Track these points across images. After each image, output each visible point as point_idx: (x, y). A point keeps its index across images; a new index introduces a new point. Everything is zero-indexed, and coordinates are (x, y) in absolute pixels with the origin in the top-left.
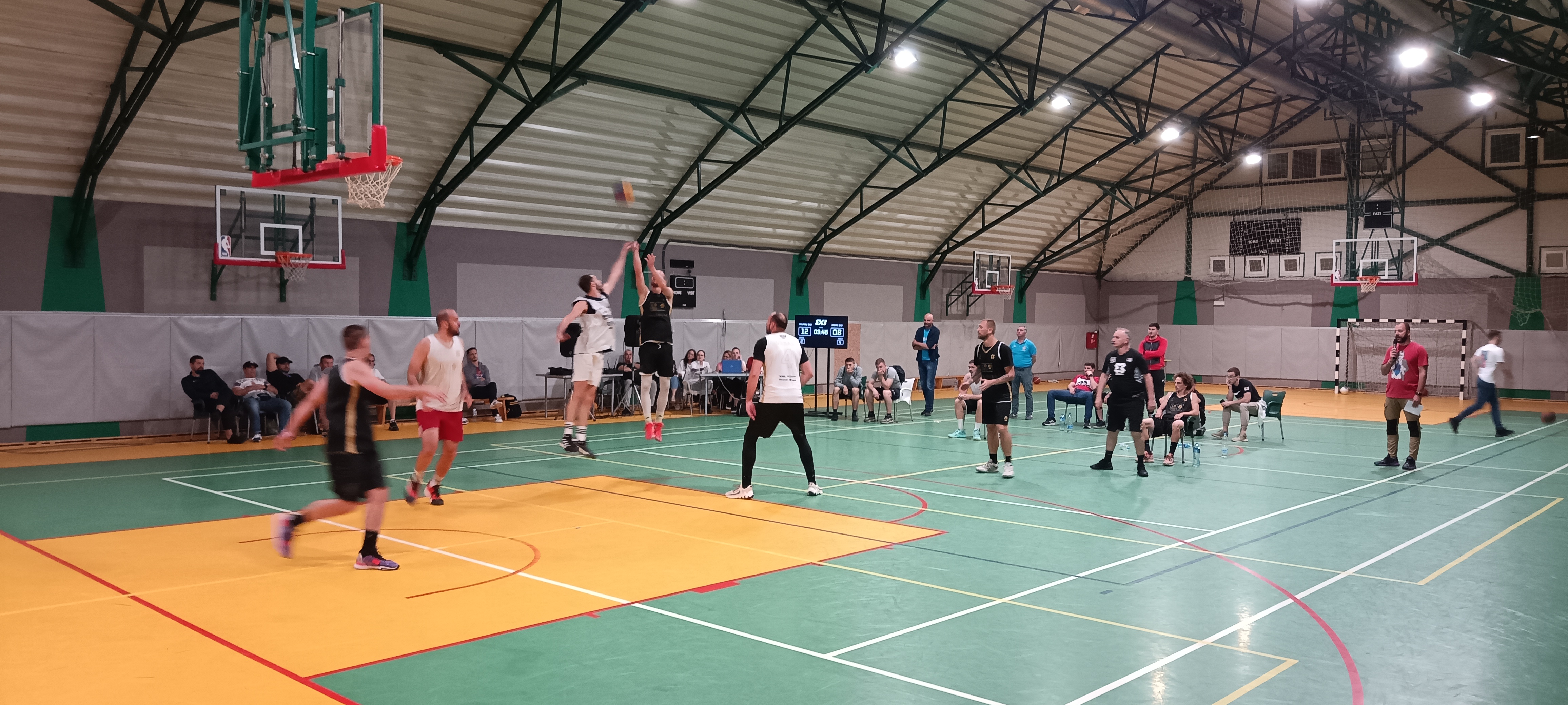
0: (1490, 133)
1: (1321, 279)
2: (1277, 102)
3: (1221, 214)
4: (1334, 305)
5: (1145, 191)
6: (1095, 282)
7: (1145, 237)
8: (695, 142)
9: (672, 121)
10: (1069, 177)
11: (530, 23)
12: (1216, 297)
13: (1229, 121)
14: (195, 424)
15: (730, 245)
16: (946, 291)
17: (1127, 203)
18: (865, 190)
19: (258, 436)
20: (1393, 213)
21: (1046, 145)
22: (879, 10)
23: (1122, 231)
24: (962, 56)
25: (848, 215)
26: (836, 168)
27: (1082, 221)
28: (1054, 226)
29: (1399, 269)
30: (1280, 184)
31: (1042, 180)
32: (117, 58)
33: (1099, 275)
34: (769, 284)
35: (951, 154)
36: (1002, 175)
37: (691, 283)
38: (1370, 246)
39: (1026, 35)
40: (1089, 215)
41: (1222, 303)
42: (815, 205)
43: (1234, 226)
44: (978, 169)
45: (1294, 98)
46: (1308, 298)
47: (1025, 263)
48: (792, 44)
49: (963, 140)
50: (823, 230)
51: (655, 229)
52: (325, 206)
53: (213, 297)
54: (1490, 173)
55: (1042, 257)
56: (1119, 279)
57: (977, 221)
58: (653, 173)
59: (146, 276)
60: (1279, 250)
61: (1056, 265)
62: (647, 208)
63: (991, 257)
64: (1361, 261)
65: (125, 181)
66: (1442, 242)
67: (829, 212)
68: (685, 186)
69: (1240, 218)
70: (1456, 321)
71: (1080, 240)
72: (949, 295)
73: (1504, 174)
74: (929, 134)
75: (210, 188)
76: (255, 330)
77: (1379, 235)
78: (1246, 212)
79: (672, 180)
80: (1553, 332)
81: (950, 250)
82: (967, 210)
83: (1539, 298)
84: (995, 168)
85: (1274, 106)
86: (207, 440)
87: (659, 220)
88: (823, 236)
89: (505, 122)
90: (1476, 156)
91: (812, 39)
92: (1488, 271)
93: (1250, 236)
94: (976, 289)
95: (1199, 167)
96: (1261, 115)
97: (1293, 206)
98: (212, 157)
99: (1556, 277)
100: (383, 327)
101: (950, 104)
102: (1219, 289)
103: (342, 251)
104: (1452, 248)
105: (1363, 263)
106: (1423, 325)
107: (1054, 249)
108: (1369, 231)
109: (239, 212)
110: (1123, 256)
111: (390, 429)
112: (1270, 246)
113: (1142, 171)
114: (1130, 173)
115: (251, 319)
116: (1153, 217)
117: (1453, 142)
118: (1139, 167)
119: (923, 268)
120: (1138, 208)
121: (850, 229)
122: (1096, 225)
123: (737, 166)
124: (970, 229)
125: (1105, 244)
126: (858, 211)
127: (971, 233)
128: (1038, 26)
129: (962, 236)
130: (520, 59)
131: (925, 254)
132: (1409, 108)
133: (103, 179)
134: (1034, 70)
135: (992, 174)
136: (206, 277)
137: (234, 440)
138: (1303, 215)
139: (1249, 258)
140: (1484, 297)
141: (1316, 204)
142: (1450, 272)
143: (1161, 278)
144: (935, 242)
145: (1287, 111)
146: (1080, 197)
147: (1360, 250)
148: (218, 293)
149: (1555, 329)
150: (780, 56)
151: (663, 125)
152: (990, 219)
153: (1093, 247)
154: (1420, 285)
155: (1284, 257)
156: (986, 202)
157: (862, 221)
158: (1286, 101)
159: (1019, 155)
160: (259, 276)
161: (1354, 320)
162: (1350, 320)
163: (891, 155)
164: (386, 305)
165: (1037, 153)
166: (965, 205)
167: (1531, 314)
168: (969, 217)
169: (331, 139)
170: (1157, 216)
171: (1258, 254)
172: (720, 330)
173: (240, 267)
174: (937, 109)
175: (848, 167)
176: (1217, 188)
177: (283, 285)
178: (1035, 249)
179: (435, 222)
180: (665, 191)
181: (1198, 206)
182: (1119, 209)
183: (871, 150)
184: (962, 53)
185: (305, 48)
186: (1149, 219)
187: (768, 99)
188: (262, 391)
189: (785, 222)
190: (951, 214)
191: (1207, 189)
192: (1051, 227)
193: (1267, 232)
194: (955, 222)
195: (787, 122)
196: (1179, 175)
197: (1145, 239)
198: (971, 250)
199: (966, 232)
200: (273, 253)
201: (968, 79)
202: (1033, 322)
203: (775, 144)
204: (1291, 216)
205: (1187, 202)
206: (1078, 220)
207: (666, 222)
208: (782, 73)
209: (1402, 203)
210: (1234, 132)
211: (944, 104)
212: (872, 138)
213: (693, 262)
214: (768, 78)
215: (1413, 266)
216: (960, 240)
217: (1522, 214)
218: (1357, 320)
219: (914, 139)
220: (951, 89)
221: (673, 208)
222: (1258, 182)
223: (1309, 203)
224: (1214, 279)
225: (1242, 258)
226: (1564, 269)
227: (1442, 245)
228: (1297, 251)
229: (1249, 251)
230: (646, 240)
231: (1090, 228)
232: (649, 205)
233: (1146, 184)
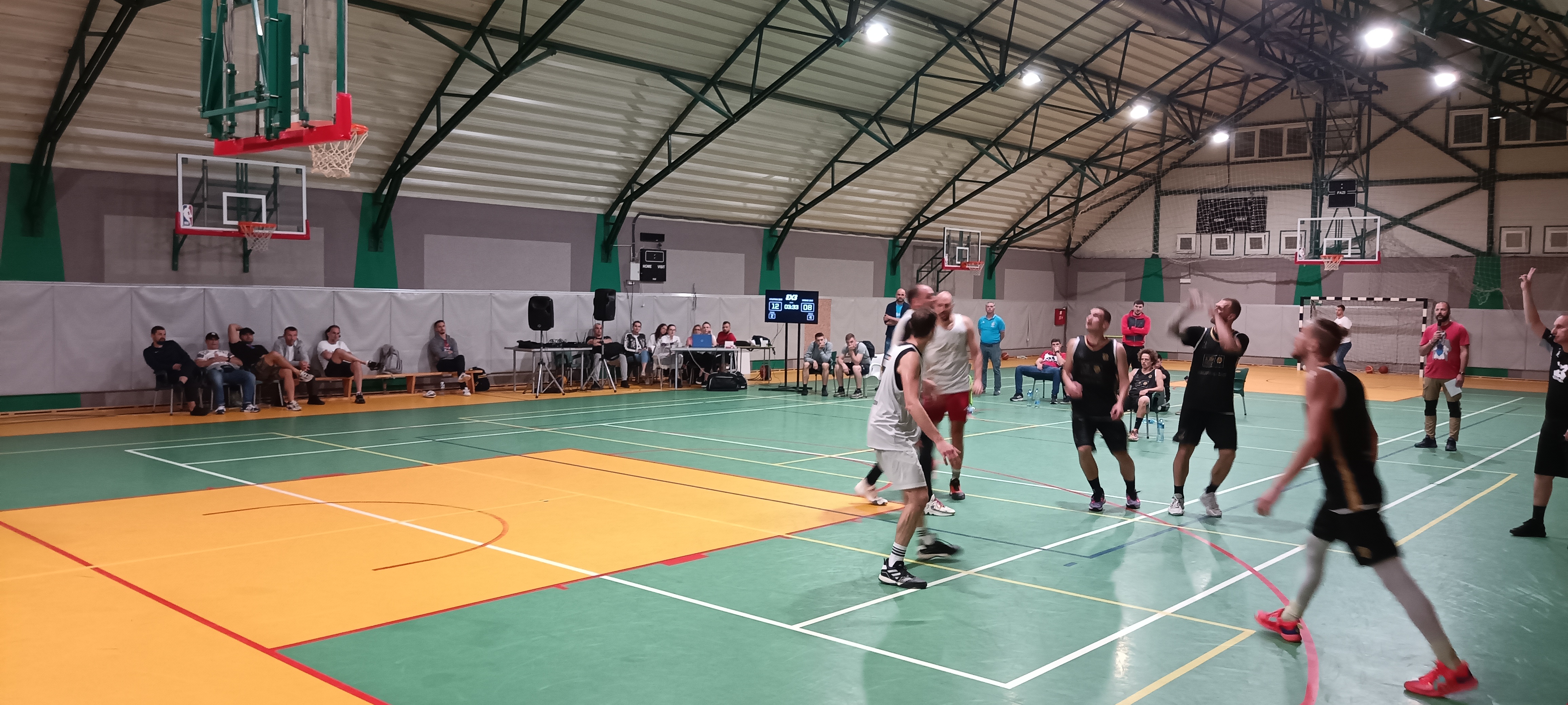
0: (1454, 114)
1: (1286, 257)
2: (1245, 80)
3: (1189, 192)
4: (1298, 283)
5: (1114, 169)
6: (1064, 259)
7: (1113, 214)
8: (666, 114)
9: (642, 93)
10: (1039, 153)
12: (1182, 274)
13: (1197, 99)
14: (157, 396)
15: (700, 219)
16: (917, 266)
17: (1096, 181)
18: (836, 165)
19: (221, 408)
21: (1017, 121)
23: (1091, 208)
24: (932, 30)
25: (819, 189)
26: (808, 142)
27: (1051, 198)
28: (1024, 203)
29: (1362, 247)
30: (1247, 162)
31: (1013, 157)
32: (74, 23)
33: (1068, 252)
34: (739, 259)
35: (923, 129)
36: (973, 151)
37: (661, 257)
38: (1334, 225)
39: (996, 12)
40: (1059, 192)
41: (1188, 281)
42: (786, 179)
43: (1201, 204)
44: (950, 145)
45: (1262, 77)
46: (1273, 276)
47: (995, 239)
48: (763, 17)
49: (933, 116)
50: (795, 205)
51: (625, 201)
52: (289, 175)
53: (175, 267)
54: (1454, 153)
55: (1012, 233)
56: (1087, 256)
57: (948, 197)
58: (622, 145)
59: (107, 246)
60: (1245, 228)
61: (1025, 242)
62: (617, 180)
63: (961, 233)
64: (1325, 240)
65: (85, 148)
66: (1405, 221)
67: (800, 187)
68: (655, 159)
69: (1207, 196)
70: (1417, 300)
71: (1049, 217)
72: (919, 271)
73: (1467, 154)
74: (900, 109)
75: (170, 156)
76: (218, 301)
77: (1343, 213)
78: (1213, 191)
79: (642, 152)
80: (1511, 311)
81: (921, 226)
82: (938, 186)
83: (1499, 277)
84: (965, 144)
85: (1242, 85)
86: (169, 412)
87: (629, 193)
88: (794, 210)
89: (473, 92)
90: (1440, 136)
91: (784, 11)
92: (1450, 250)
93: (1217, 214)
94: (946, 265)
95: (1168, 145)
96: (1230, 93)
97: (1259, 184)
98: (174, 124)
100: (349, 299)
101: (922, 79)
102: (1185, 266)
103: (306, 220)
104: (1415, 228)
105: (1327, 241)
106: (1385, 303)
107: (1024, 225)
108: (1333, 210)
109: (201, 181)
110: (1092, 233)
111: (356, 402)
112: (1236, 224)
113: (1111, 148)
114: (1100, 151)
115: (214, 289)
116: (1122, 195)
117: (1417, 122)
118: (1108, 144)
119: (894, 243)
120: (1107, 185)
121: (821, 204)
122: (1065, 202)
123: (707, 139)
124: (941, 205)
125: (1074, 220)
126: (829, 186)
127: (941, 209)
129: (932, 212)
130: (488, 28)
131: (896, 230)
132: (1374, 88)
133: (62, 146)
134: (1006, 46)
135: (963, 150)
136: (167, 247)
137: (197, 412)
138: (1268, 194)
139: (1215, 237)
140: (1445, 277)
141: (1281, 183)
142: (1412, 251)
143: (1129, 255)
144: (906, 218)
145: (1255, 90)
146: (1050, 173)
147: (1324, 229)
148: (180, 264)
149: (1513, 308)
150: (751, 29)
151: (633, 97)
152: (960, 195)
153: (1062, 224)
154: (1382, 264)
155: (1250, 236)
156: (957, 178)
157: (833, 196)
158: (1254, 79)
159: (990, 132)
160: (221, 247)
161: (1317, 298)
162: (1313, 298)
163: (862, 130)
164: (351, 276)
165: (1008, 130)
166: (936, 181)
167: (1491, 293)
168: (940, 193)
169: (295, 106)
170: (1125, 193)
171: (1224, 232)
172: (690, 305)
173: (202, 236)
174: (908, 84)
175: (819, 141)
176: (1185, 166)
177: (246, 255)
178: (1006, 225)
179: (401, 193)
180: (635, 163)
181: (1166, 184)
182: (1089, 187)
183: (842, 125)
184: (934, 27)
185: (268, 14)
186: (1118, 196)
187: (739, 72)
188: (226, 363)
189: (755, 196)
190: (922, 190)
191: (1175, 167)
192: (1021, 204)
193: (1233, 211)
194: (926, 198)
195: (758, 96)
196: (1148, 152)
197: (1113, 216)
198: (942, 226)
199: (937, 208)
200: (236, 223)
201: (939, 54)
202: (1002, 298)
203: (744, 118)
204: (1257, 194)
205: (1155, 180)
206: (1047, 196)
207: (636, 195)
208: (753, 45)
209: (1367, 183)
210: (1202, 110)
211: (915, 79)
212: (844, 112)
213: (663, 236)
214: (739, 50)
215: (1376, 245)
216: (930, 216)
217: (1483, 194)
218: (1320, 299)
219: (885, 113)
220: (923, 64)
221: (643, 181)
222: (1225, 160)
223: (1275, 182)
224: (1182, 256)
225: (1208, 236)
226: (1523, 249)
227: (1405, 225)
228: (1262, 229)
229: (1216, 229)
230: (616, 213)
231: (1059, 204)
232: (619, 178)
233: (1115, 161)
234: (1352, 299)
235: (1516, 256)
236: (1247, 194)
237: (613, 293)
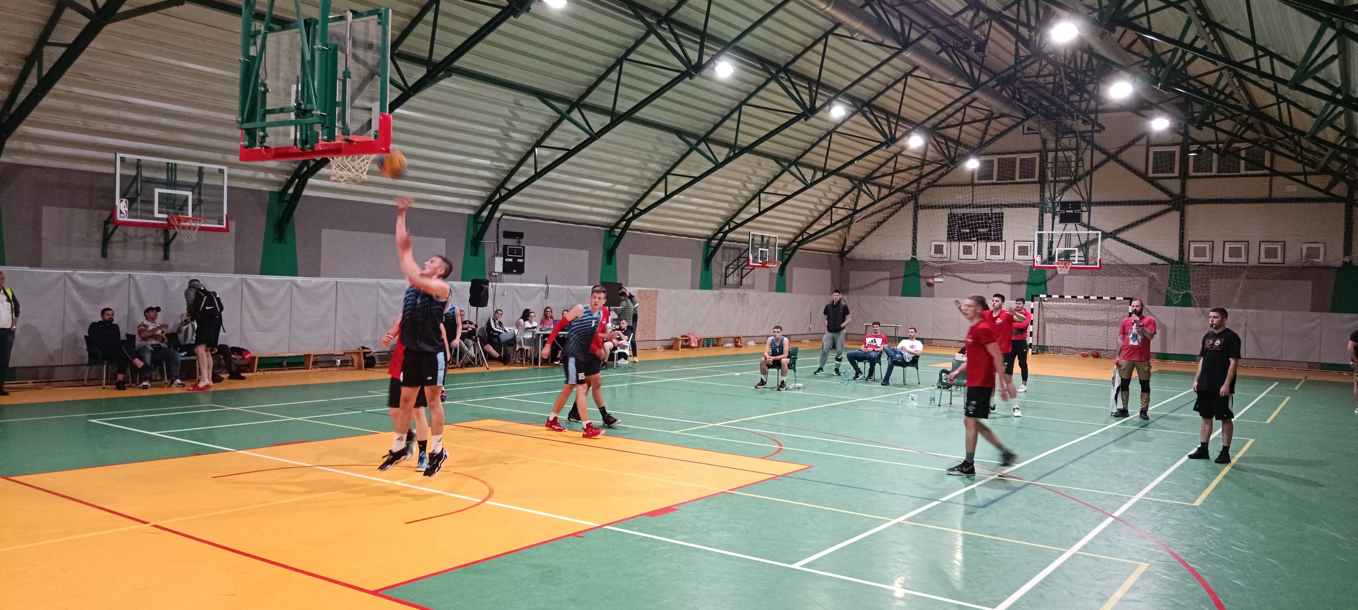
0: (1153, 150)
1: (1020, 262)
2: (990, 117)
3: (943, 207)
4: (1028, 283)
5: (885, 187)
6: (838, 260)
7: (880, 224)
8: (535, 130)
9: (517, 112)
10: (831, 173)
11: (408, 21)
12: (936, 274)
13: (953, 132)
14: (86, 372)
15: (553, 220)
16: (725, 264)
18: (669, 177)
20: (1082, 211)
21: (814, 145)
22: (702, 28)
23: (864, 218)
24: (759, 69)
25: (653, 197)
27: (834, 209)
29: (1086, 256)
30: (986, 184)
31: (808, 174)
32: (33, 33)
33: (842, 254)
34: (585, 254)
35: (743, 151)
36: (776, 168)
37: (520, 252)
38: (1064, 237)
39: (809, 55)
40: (840, 205)
41: (941, 280)
42: (626, 188)
43: (951, 217)
44: (759, 164)
45: (1002, 115)
46: (1008, 278)
47: (786, 242)
48: (623, 51)
49: (753, 140)
50: (632, 210)
51: (493, 204)
52: (212, 174)
53: (104, 255)
54: (1152, 181)
55: (800, 238)
56: (858, 258)
57: (754, 206)
58: (496, 156)
59: (44, 234)
60: (986, 238)
61: (811, 245)
62: (488, 185)
63: (763, 237)
65: (29, 146)
66: (1113, 235)
67: (637, 195)
68: (522, 168)
69: (955, 211)
70: (1125, 299)
71: (832, 225)
72: (727, 268)
73: (1162, 182)
74: (726, 133)
75: (109, 155)
76: (141, 285)
77: (1071, 228)
78: (963, 207)
79: (511, 162)
80: (1198, 309)
81: (730, 230)
82: (745, 197)
83: (1189, 282)
84: (772, 163)
85: (986, 122)
86: (102, 385)
87: (497, 197)
88: (631, 215)
90: (1141, 168)
91: (642, 48)
92: (1149, 259)
93: (965, 226)
94: (751, 264)
95: (928, 169)
96: (975, 128)
97: (999, 203)
98: (111, 127)
100: (255, 285)
101: (744, 108)
102: (939, 268)
103: (227, 216)
104: (1123, 241)
105: (1058, 250)
106: (1098, 301)
107: (811, 231)
108: (1063, 225)
109: (135, 178)
110: (863, 238)
112: (980, 235)
113: (884, 169)
114: (875, 171)
115: (138, 275)
116: (889, 207)
117: (1123, 156)
118: (882, 166)
119: (708, 244)
120: (880, 200)
121: (654, 210)
122: (844, 213)
123: (571, 153)
124: (748, 213)
125: (849, 228)
126: (662, 195)
127: (749, 216)
128: (819, 47)
129: (740, 219)
130: (397, 52)
131: (710, 233)
132: (1096, 128)
133: (12, 143)
134: (815, 84)
135: (772, 167)
136: (98, 236)
138: (1005, 211)
139: (963, 244)
140: (1146, 280)
141: (1017, 202)
142: (1118, 259)
143: (893, 258)
144: (719, 223)
145: (996, 126)
146: (834, 189)
147: (1056, 240)
148: (109, 251)
149: (1201, 306)
150: (613, 61)
151: (510, 115)
152: (764, 205)
153: (840, 231)
154: (1104, 269)
155: (990, 244)
156: (762, 191)
157: (665, 204)
158: (996, 118)
159: (791, 153)
160: (145, 237)
161: (1045, 296)
162: (1041, 296)
163: (693, 148)
164: (258, 265)
165: (806, 152)
166: (745, 193)
167: (1183, 295)
168: (748, 203)
169: (338, 123)
170: (892, 205)
171: (971, 241)
172: (544, 293)
173: (129, 227)
174: (733, 112)
175: (656, 157)
176: (936, 186)
177: (166, 246)
178: (796, 231)
179: (306, 192)
180: (504, 171)
181: (922, 200)
182: (864, 200)
183: (676, 144)
184: (759, 66)
186: (886, 209)
187: (601, 97)
189: (601, 202)
190: (733, 200)
191: (929, 187)
192: (809, 214)
193: (979, 223)
194: (736, 207)
195: (617, 119)
196: (912, 174)
197: (878, 226)
198: (747, 230)
199: (744, 216)
200: (165, 216)
201: (760, 88)
202: (791, 292)
203: (604, 137)
204: (996, 210)
205: (914, 196)
206: (830, 208)
207: (503, 199)
208: (614, 75)
209: (1090, 204)
210: (958, 143)
211: (739, 108)
212: (679, 133)
213: (522, 233)
214: (601, 79)
215: (1098, 253)
216: (739, 222)
217: (1176, 214)
218: (1047, 296)
219: (712, 136)
220: (745, 96)
221: (510, 186)
222: (971, 183)
223: (1011, 201)
224: (935, 260)
225: (957, 243)
226: (1207, 259)
227: (1115, 238)
228: (1000, 239)
229: (964, 238)
230: (485, 214)
231: (840, 215)
232: (489, 183)
233: (887, 180)
234: (1072, 297)
235: (1202, 265)
236: (987, 210)
237: (487, 283)
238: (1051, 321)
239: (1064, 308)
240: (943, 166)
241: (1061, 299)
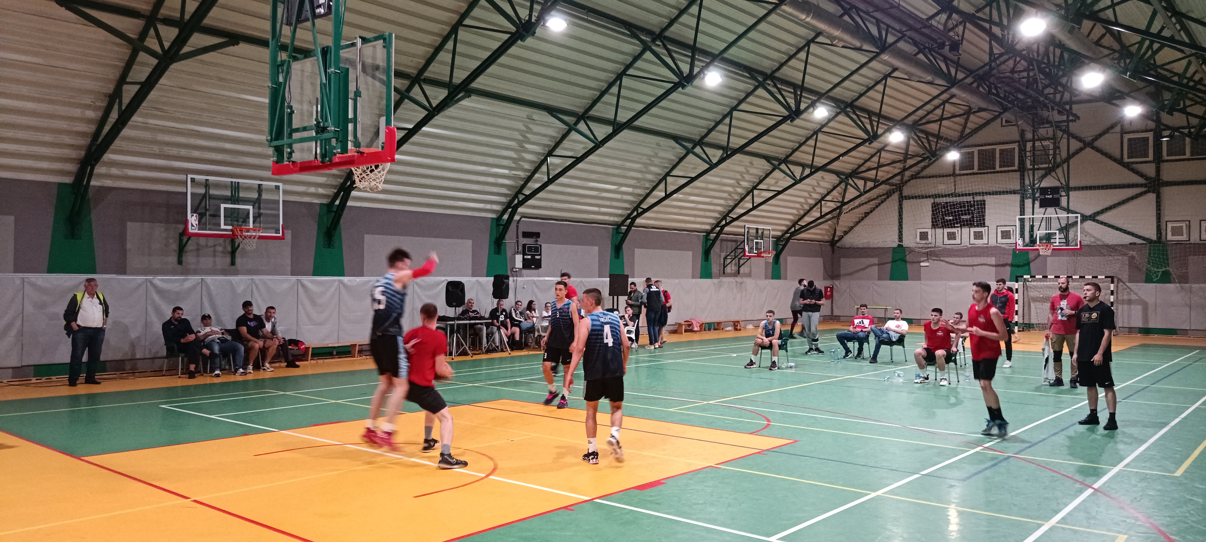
0: (1127, 137)
1: (1003, 246)
2: (969, 112)
3: (926, 197)
4: (1012, 265)
5: (870, 180)
6: (829, 248)
7: (867, 214)
8: (546, 141)
9: (530, 126)
10: (818, 169)
11: (431, 50)
12: (922, 259)
13: (933, 127)
15: (566, 221)
16: (723, 255)
17: (857, 188)
18: (669, 178)
20: (1061, 196)
21: (801, 145)
22: (692, 43)
23: (852, 209)
24: (747, 77)
25: (655, 197)
26: (648, 162)
27: (823, 202)
28: (802, 206)
29: (1066, 237)
30: (967, 174)
31: (797, 171)
32: (115, 74)
33: (833, 243)
34: (594, 250)
35: (735, 151)
36: (767, 167)
37: (538, 250)
38: (1044, 221)
39: (792, 63)
40: (828, 198)
41: (927, 264)
42: (630, 190)
43: (935, 206)
44: (751, 163)
45: (981, 110)
46: (992, 260)
47: (779, 234)
48: (622, 68)
49: (743, 142)
50: (636, 209)
51: (513, 208)
52: (269, 190)
53: (180, 262)
54: (1127, 166)
55: (793, 229)
56: (848, 246)
57: (748, 202)
58: (514, 165)
59: (128, 246)
60: (969, 224)
61: (802, 236)
62: (507, 192)
63: (757, 229)
64: (1038, 232)
65: (116, 171)
66: (1093, 218)
67: (640, 195)
68: (537, 175)
69: (938, 200)
70: (1106, 277)
71: (822, 217)
72: (725, 258)
73: (1139, 167)
74: (719, 136)
75: (182, 177)
76: (212, 288)
77: (1051, 212)
78: (946, 196)
79: (526, 170)
80: (1178, 285)
81: (727, 224)
82: (741, 194)
83: (1167, 259)
84: (763, 162)
85: (965, 117)
86: (177, 375)
87: (516, 202)
88: (635, 213)
89: (411, 126)
90: (1117, 154)
91: (639, 64)
92: (1128, 239)
93: (949, 214)
94: (747, 254)
95: (910, 162)
96: (956, 123)
97: (981, 191)
98: (183, 152)
99: (1179, 243)
100: (309, 285)
101: (735, 114)
102: (924, 253)
103: (282, 225)
104: (1102, 223)
105: (1039, 233)
107: (802, 223)
108: (1043, 210)
109: (204, 196)
110: (851, 228)
112: (963, 221)
113: (868, 164)
114: (860, 166)
115: (209, 279)
116: (875, 199)
117: (1098, 144)
118: (866, 161)
119: (707, 238)
120: (866, 192)
121: (656, 208)
122: (833, 205)
123: (578, 160)
124: (742, 208)
125: (838, 219)
126: (663, 194)
127: (743, 211)
128: (802, 55)
129: (735, 213)
130: (422, 78)
131: (708, 227)
132: (1071, 118)
133: (99, 169)
134: (800, 89)
135: (764, 165)
136: (175, 246)
138: (988, 198)
139: (947, 230)
140: (1126, 259)
141: (998, 190)
142: (1098, 240)
143: (881, 245)
144: (716, 218)
145: (975, 120)
146: (823, 184)
147: (1036, 224)
148: (184, 258)
149: (1180, 283)
150: (614, 76)
151: (524, 128)
152: (757, 200)
153: (829, 222)
154: (1084, 250)
155: (973, 230)
156: (755, 188)
157: (666, 202)
158: (974, 112)
159: (781, 153)
160: (215, 246)
161: (1029, 276)
162: (1025, 277)
163: (689, 152)
164: (311, 267)
165: (794, 151)
166: (740, 190)
167: (1162, 271)
168: (742, 199)
170: (877, 197)
171: (955, 227)
173: (202, 238)
174: (725, 117)
175: (656, 161)
176: (919, 178)
177: (233, 253)
178: (788, 223)
179: (350, 203)
180: (521, 179)
181: (906, 191)
182: (851, 193)
183: (674, 148)
184: (747, 75)
185: (333, 67)
186: (872, 200)
187: (604, 110)
189: (608, 203)
190: (729, 197)
191: (912, 179)
192: (800, 207)
193: (961, 211)
194: (732, 203)
195: (618, 128)
196: (895, 167)
197: (866, 216)
198: (742, 224)
199: (739, 211)
200: (230, 227)
201: (748, 95)
203: (607, 144)
204: (978, 198)
205: (899, 188)
206: (820, 201)
207: (521, 203)
208: (614, 89)
209: (1068, 189)
210: (938, 137)
211: (730, 114)
212: (676, 138)
213: (539, 233)
214: (603, 93)
215: (1078, 235)
216: (735, 216)
217: (1152, 196)
218: (1031, 277)
219: (706, 140)
220: (736, 102)
221: (527, 192)
222: (953, 173)
223: (992, 189)
224: (921, 246)
225: (941, 230)
226: (1184, 237)
227: (1094, 220)
228: (983, 225)
229: (948, 225)
230: (506, 217)
231: (828, 207)
232: (508, 190)
233: (872, 174)
236: (970, 199)
237: (507, 277)
238: (1036, 300)
239: (1048, 287)
240: (924, 159)
241: (1045, 279)
